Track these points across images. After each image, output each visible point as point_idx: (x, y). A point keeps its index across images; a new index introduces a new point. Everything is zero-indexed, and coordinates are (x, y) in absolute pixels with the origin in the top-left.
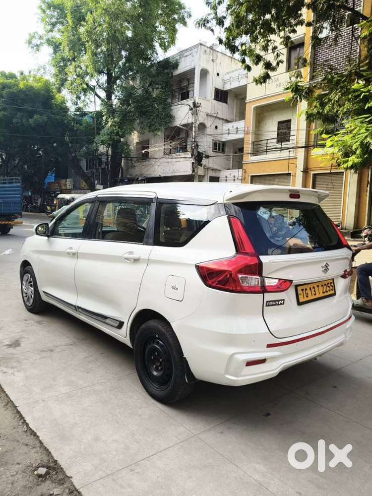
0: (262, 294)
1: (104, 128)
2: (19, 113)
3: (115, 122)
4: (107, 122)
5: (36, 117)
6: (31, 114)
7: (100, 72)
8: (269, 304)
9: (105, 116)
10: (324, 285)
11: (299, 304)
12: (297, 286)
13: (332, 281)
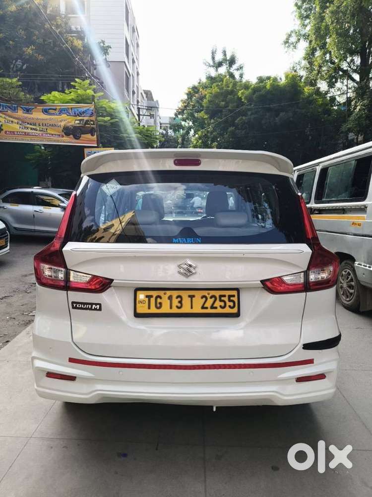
0: (66, 292)
1: (352, 114)
2: (268, 114)
3: (364, 106)
4: (356, 106)
5: (282, 114)
6: (277, 112)
7: (352, 53)
8: (76, 305)
9: (354, 101)
10: (208, 297)
11: (137, 315)
12: (137, 290)
13: (235, 293)
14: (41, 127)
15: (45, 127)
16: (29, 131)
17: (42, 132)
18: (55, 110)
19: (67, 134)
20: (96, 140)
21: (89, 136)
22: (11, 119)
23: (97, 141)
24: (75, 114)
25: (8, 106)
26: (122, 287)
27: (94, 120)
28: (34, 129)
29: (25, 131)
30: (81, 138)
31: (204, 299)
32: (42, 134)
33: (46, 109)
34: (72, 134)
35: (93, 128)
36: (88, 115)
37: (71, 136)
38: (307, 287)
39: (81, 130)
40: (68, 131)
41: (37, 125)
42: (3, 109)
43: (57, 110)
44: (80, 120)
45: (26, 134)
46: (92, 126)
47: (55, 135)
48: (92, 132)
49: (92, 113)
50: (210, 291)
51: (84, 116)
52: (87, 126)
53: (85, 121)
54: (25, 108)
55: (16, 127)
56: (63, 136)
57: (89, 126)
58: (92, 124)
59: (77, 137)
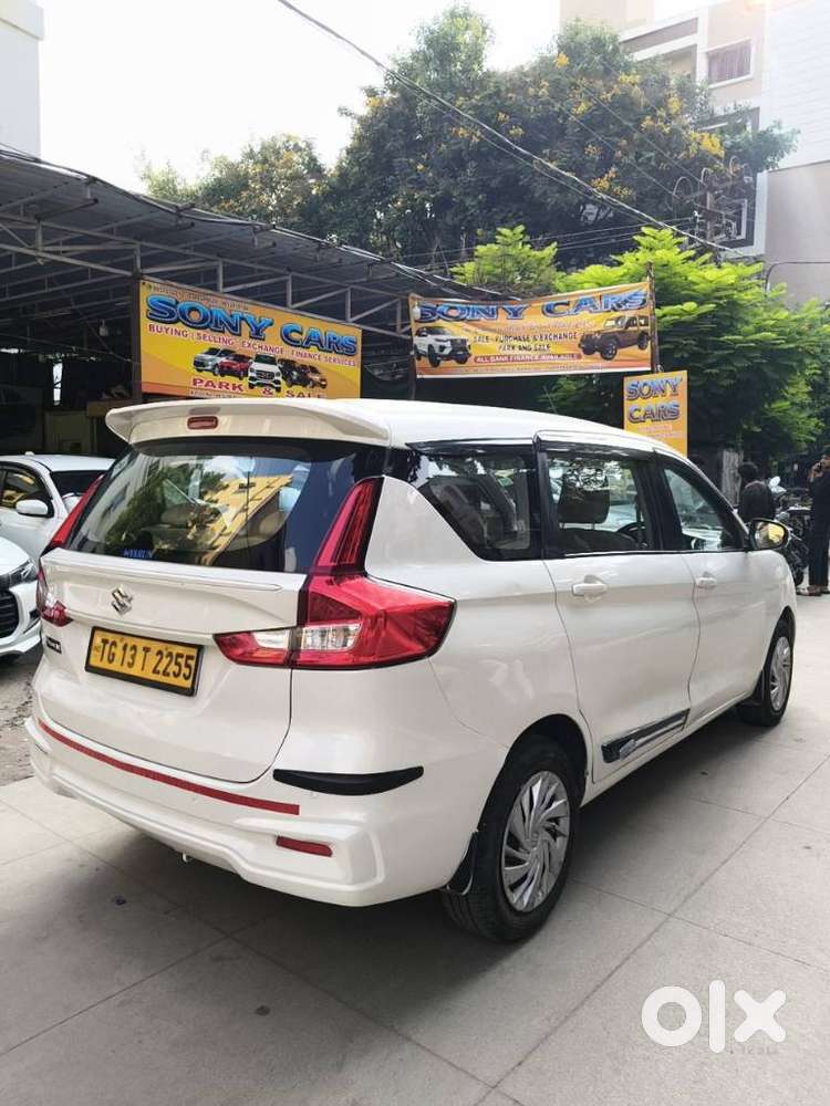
10: (165, 653)
11: (89, 668)
12: (95, 629)
13: (194, 652)
14: (539, 342)
15: (545, 342)
16: (517, 351)
17: (539, 353)
18: (568, 304)
19: (588, 351)
20: (649, 357)
21: (634, 350)
22: (487, 333)
23: (652, 359)
24: (606, 307)
25: (481, 309)
26: (82, 623)
27: (648, 315)
28: (525, 348)
29: (510, 352)
30: (616, 358)
31: (159, 657)
32: (540, 356)
33: (549, 306)
34: (597, 350)
35: (644, 333)
36: (635, 306)
37: (597, 354)
38: (292, 659)
39: (617, 340)
40: (590, 345)
41: (531, 339)
42: (473, 316)
43: (571, 305)
44: (618, 319)
45: (510, 359)
46: (642, 328)
47: (564, 355)
48: (640, 340)
49: (644, 301)
50: (169, 645)
51: (626, 310)
52: (630, 328)
53: (626, 321)
54: (511, 309)
55: (493, 347)
56: (579, 357)
57: (635, 328)
58: (641, 325)
59: (607, 354)
